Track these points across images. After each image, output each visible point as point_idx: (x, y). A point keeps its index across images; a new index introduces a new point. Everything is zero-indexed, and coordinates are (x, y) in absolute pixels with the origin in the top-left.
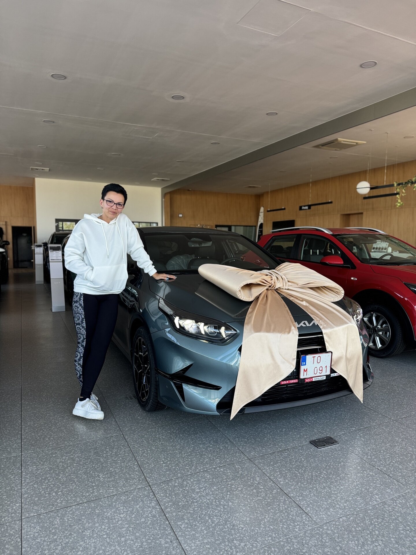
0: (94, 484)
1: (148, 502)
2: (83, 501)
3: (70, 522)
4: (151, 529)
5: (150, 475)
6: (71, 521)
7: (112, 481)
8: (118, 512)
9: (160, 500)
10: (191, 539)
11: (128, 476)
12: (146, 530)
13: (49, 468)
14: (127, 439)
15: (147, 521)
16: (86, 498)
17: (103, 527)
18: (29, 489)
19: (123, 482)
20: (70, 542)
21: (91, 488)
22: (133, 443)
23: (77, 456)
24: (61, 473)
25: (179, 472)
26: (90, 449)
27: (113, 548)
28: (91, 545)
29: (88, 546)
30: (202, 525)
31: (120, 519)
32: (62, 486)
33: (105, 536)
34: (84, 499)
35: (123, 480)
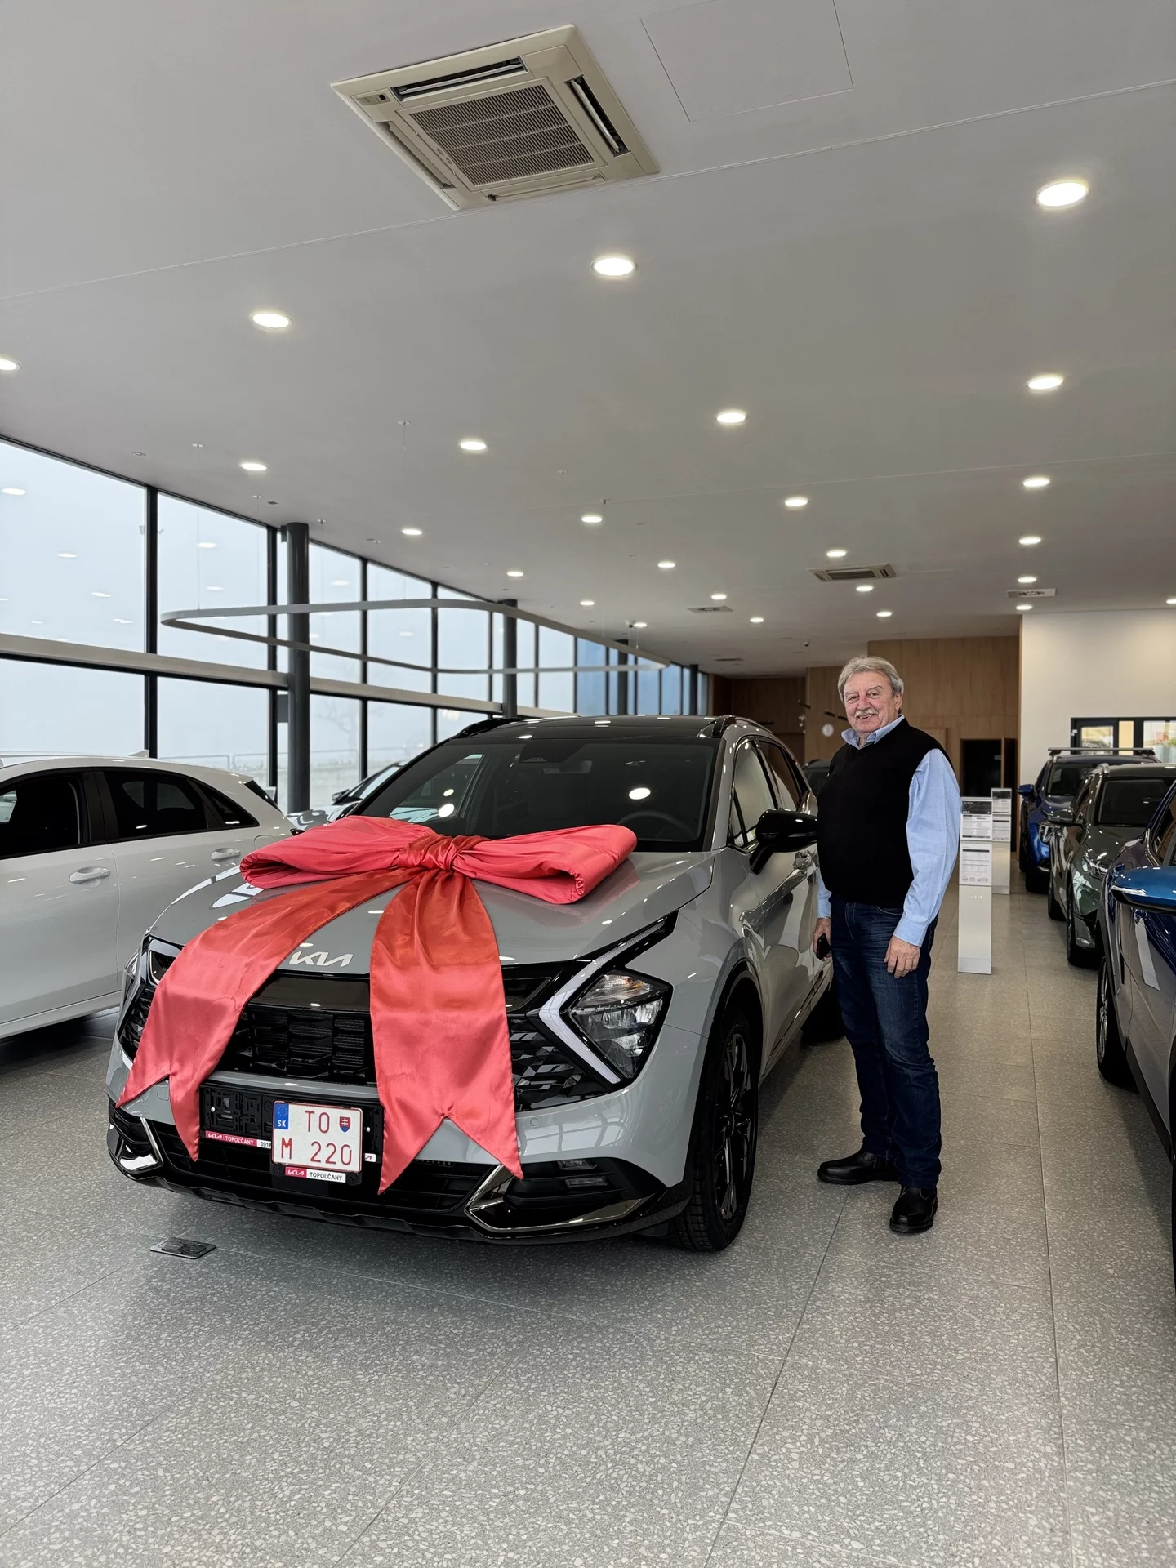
0: (939, 1360)
1: (1040, 1441)
2: (904, 1379)
3: (864, 1401)
4: (1019, 1489)
5: (1074, 1394)
6: (867, 1400)
7: (982, 1371)
8: (965, 1428)
9: (1070, 1449)
10: (1100, 1548)
11: (1020, 1376)
12: (1008, 1486)
13: (865, 1298)
14: (1058, 1304)
15: (1018, 1472)
16: (912, 1376)
17: (923, 1439)
18: (816, 1319)
19: (1002, 1382)
20: (850, 1433)
21: (931, 1364)
22: (1066, 1318)
23: (930, 1297)
24: (885, 1315)
25: (1151, 1417)
26: (962, 1294)
27: (924, 1479)
28: (885, 1455)
29: (880, 1453)
30: (1145, 1539)
31: (964, 1441)
32: (877, 1337)
33: (919, 1455)
34: (908, 1376)
35: (1007, 1379)
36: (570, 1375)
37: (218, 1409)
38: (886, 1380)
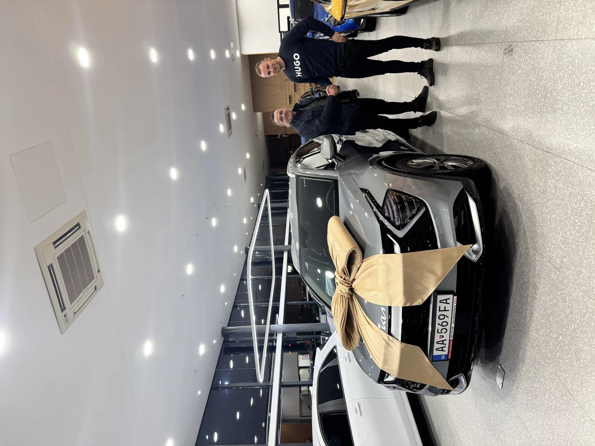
6: (552, 116)
11: (540, 56)
13: (511, 115)
18: (520, 135)
19: (543, 63)
21: (537, 91)
28: (574, 110)
36: (546, 232)
37: (564, 367)
38: (544, 108)
